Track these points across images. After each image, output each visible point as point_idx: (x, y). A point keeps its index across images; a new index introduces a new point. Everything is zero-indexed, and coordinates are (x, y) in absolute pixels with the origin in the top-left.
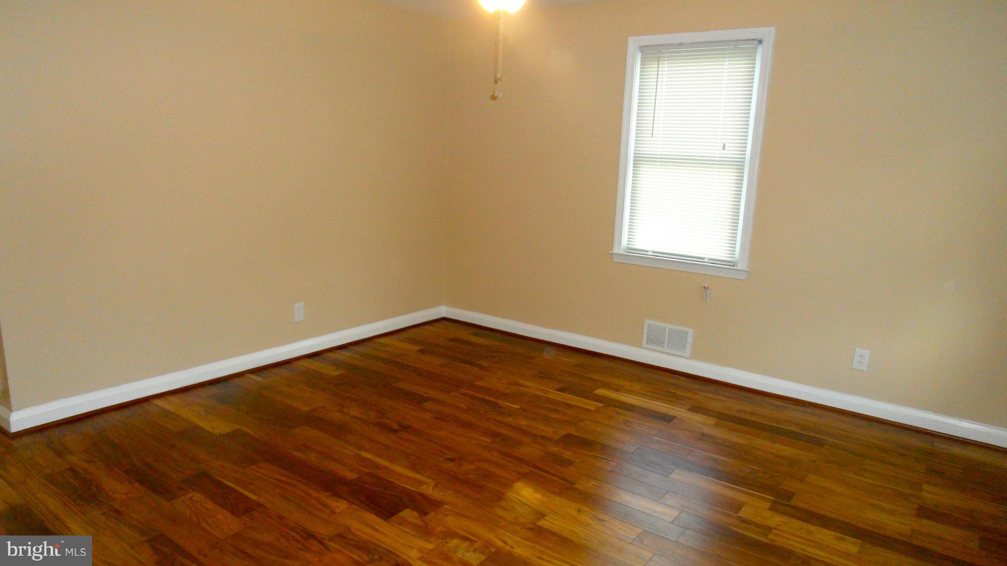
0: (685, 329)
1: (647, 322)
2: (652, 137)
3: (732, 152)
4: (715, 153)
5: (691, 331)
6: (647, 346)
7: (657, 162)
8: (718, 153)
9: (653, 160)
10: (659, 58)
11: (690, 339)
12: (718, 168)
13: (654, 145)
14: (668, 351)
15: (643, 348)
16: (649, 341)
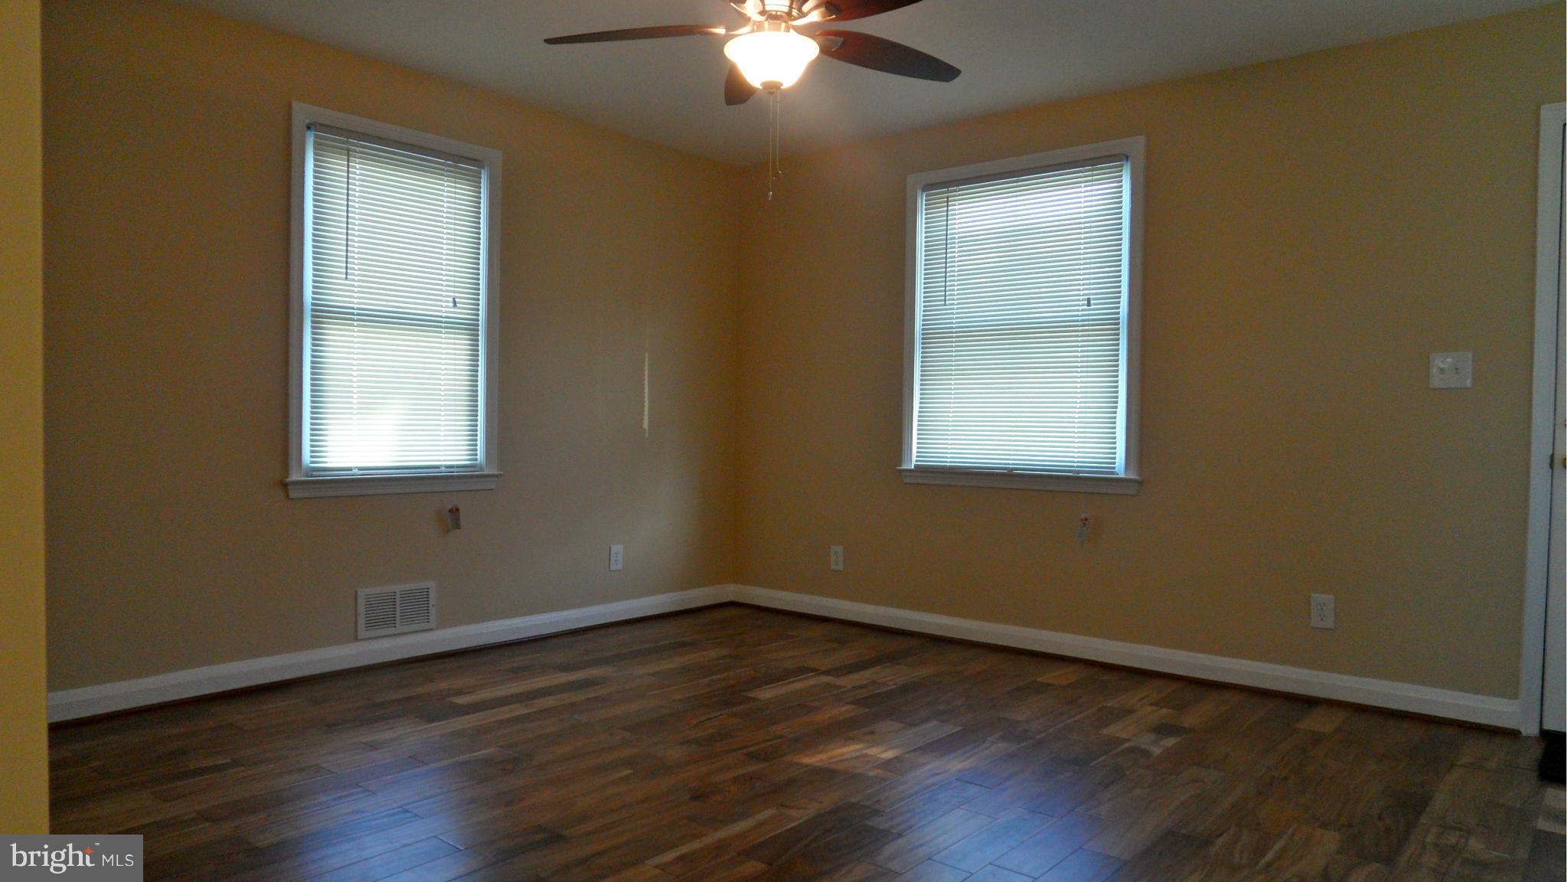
0: (422, 585)
1: (363, 592)
2: (346, 278)
3: (462, 312)
4: (441, 311)
5: (432, 585)
6: (369, 634)
7: (353, 320)
8: (445, 310)
9: (347, 316)
10: (348, 150)
11: (432, 595)
12: (446, 333)
13: (344, 293)
14: (406, 629)
15: (362, 640)
16: (371, 624)
